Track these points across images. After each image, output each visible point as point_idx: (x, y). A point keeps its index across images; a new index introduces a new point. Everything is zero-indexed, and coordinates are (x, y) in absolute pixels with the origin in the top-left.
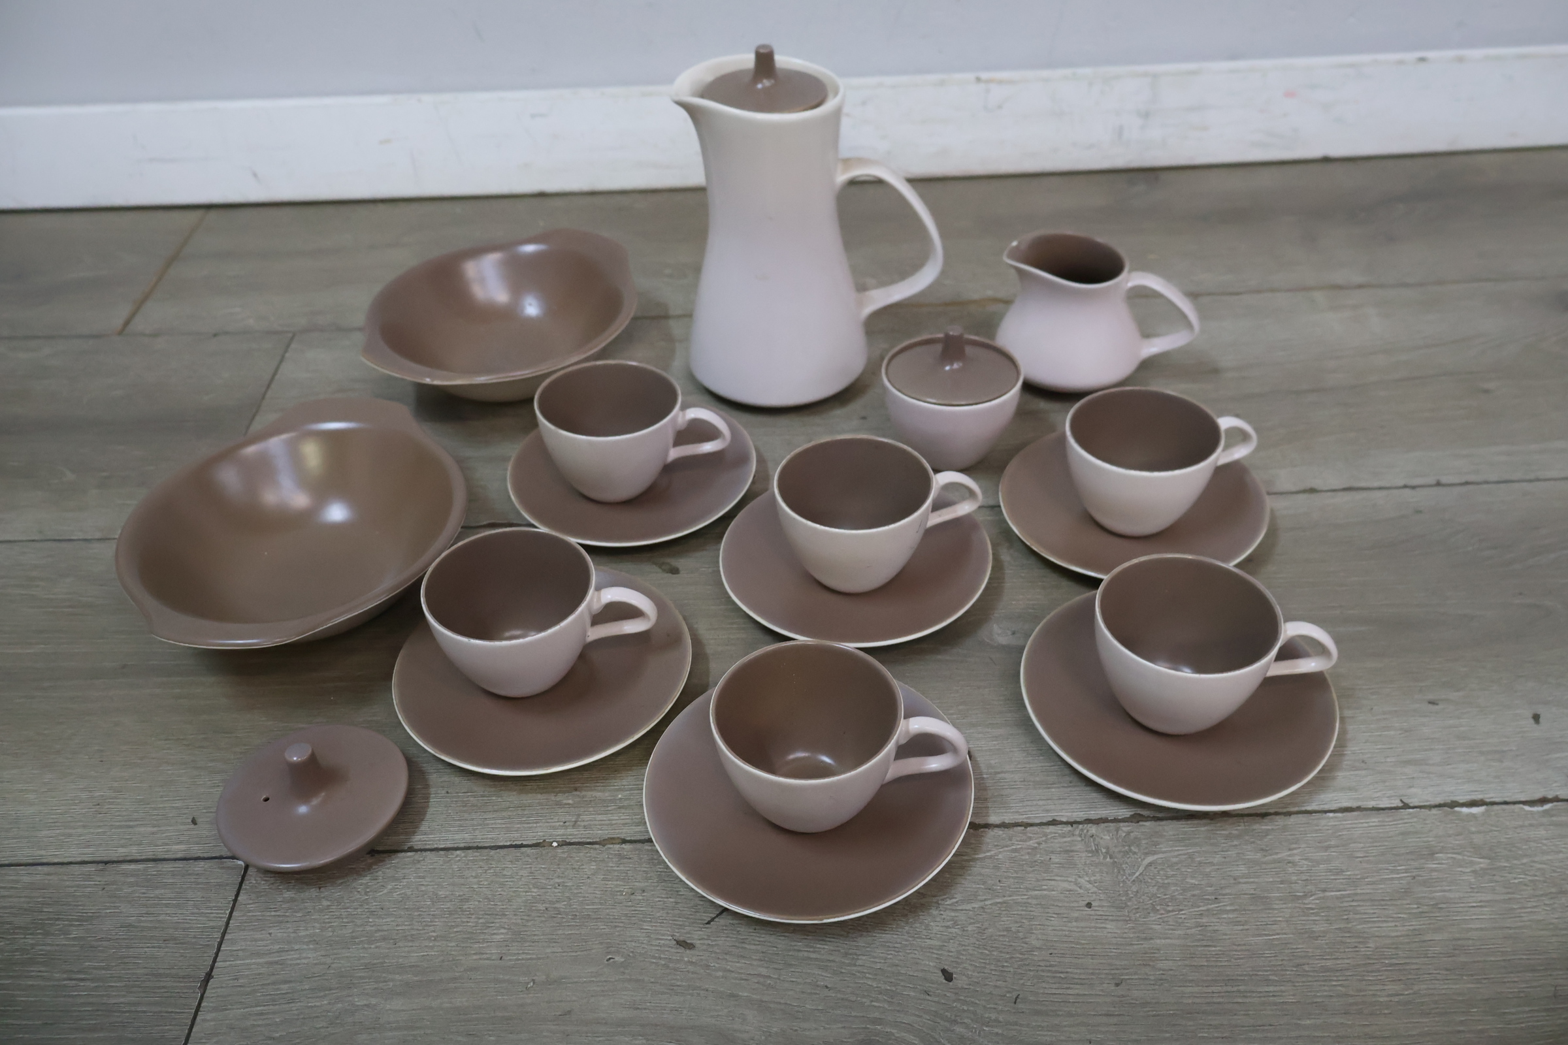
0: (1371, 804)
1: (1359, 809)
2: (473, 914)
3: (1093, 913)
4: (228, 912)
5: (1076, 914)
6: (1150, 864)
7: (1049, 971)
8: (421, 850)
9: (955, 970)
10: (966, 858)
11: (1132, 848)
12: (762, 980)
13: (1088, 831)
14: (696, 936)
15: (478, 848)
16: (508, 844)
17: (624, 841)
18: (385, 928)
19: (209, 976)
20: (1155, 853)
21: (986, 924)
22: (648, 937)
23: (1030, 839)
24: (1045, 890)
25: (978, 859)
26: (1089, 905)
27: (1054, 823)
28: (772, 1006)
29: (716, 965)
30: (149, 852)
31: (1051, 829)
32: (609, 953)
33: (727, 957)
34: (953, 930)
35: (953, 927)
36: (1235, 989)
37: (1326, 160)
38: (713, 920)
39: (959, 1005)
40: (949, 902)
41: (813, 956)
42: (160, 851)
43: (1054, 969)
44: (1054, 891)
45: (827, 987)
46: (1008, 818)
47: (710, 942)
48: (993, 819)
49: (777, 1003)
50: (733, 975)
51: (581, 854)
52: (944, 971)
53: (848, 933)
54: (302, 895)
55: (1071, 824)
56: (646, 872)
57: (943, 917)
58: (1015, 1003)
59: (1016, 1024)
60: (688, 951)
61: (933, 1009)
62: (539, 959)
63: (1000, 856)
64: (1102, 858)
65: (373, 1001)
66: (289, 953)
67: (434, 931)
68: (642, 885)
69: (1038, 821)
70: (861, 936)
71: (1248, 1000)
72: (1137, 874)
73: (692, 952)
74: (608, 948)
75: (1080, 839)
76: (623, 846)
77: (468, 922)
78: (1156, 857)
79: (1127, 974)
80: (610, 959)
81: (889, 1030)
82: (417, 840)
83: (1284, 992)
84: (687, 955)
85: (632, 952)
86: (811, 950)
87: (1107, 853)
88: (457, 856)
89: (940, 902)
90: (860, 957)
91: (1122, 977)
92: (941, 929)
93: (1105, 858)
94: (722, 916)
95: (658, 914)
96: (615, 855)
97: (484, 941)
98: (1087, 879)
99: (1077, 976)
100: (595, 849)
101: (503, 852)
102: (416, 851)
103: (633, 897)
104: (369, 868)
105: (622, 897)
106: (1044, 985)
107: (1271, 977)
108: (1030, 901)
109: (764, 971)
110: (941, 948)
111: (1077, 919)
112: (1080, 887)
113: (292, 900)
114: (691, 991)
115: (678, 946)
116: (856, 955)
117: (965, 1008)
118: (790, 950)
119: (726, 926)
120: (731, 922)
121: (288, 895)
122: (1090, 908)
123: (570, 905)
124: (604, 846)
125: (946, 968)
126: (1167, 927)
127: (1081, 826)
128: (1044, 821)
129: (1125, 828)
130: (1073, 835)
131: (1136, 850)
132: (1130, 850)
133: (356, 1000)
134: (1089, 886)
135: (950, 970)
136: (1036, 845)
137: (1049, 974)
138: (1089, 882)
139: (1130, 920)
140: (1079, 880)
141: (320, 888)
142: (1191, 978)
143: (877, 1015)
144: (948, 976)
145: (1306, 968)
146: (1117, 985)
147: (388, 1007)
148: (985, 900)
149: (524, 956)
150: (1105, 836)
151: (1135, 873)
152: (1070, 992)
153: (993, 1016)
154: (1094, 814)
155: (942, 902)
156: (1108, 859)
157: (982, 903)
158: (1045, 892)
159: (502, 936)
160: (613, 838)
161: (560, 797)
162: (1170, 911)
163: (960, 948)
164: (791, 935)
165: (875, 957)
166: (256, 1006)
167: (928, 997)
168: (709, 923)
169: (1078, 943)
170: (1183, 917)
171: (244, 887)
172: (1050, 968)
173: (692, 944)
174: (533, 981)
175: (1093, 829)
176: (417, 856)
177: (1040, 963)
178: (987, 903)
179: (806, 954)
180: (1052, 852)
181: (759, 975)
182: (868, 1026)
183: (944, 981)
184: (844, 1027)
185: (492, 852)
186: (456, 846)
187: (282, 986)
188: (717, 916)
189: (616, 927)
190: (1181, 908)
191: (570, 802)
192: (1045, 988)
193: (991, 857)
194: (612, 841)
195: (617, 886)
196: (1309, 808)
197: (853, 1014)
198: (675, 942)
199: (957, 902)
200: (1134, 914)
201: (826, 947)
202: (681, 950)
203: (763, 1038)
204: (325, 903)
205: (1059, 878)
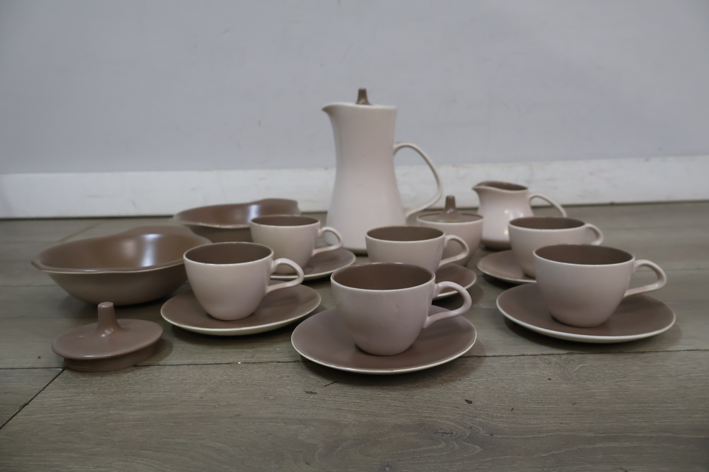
0: (704, 348)
1: (697, 350)
2: (188, 384)
3: (553, 382)
4: (46, 384)
5: (543, 382)
6: (583, 367)
7: (530, 400)
8: (163, 365)
9: (473, 400)
10: (475, 366)
11: (571, 362)
12: (356, 404)
13: (543, 357)
14: (317, 390)
15: (195, 364)
16: (213, 363)
17: (279, 362)
18: (136, 389)
19: (27, 404)
20: (584, 363)
21: (489, 386)
22: (290, 391)
23: (511, 360)
24: (522, 375)
25: (481, 366)
26: (550, 379)
27: (523, 355)
28: (363, 412)
29: (330, 399)
30: (10, 366)
31: (522, 357)
32: (265, 396)
33: (336, 397)
34: (471, 387)
35: (470, 386)
36: (647, 405)
37: (612, 204)
38: (328, 385)
39: (477, 412)
40: (466, 379)
41: (388, 396)
42: (16, 366)
43: (533, 399)
44: (527, 375)
45: (396, 406)
46: (496, 354)
47: (326, 392)
48: (488, 354)
49: (366, 411)
50: (339, 402)
51: (254, 366)
52: (466, 401)
53: (408, 389)
54: (91, 379)
55: (534, 355)
56: (291, 371)
57: (463, 383)
58: (512, 410)
59: (514, 417)
60: (313, 395)
61: (462, 413)
62: (224, 398)
63: (494, 365)
64: (553, 365)
65: (121, 412)
66: (77, 397)
67: (164, 390)
68: (288, 375)
69: (515, 355)
70: (416, 390)
71: (656, 409)
72: (575, 370)
73: (315, 395)
74: (265, 394)
75: (540, 360)
76: (278, 363)
77: (184, 387)
78: (584, 365)
79: (577, 401)
80: (266, 397)
81: (435, 420)
82: (162, 362)
83: (677, 406)
84: (312, 396)
85: (279, 395)
86: (387, 394)
87: (556, 363)
88: (183, 367)
89: (461, 379)
90: (415, 396)
91: (576, 402)
92: (463, 387)
93: (555, 365)
94: (334, 384)
95: (296, 384)
96: (273, 366)
97: (192, 392)
98: (547, 371)
99: (548, 402)
100: (262, 364)
101: (210, 365)
102: (161, 365)
103: (282, 378)
104: (132, 371)
105: (276, 378)
106: (528, 405)
107: (667, 401)
108: (514, 378)
109: (358, 401)
110: (464, 393)
111: (543, 384)
112: (543, 374)
113: (85, 380)
114: (313, 408)
115: (307, 393)
116: (413, 395)
117: (481, 412)
118: (373, 394)
119: (335, 387)
120: (339, 386)
121: (83, 379)
122: (551, 380)
123: (245, 381)
124: (267, 364)
125: (468, 399)
126: (598, 386)
127: (539, 356)
128: (518, 355)
129: (564, 357)
130: (535, 359)
131: (573, 363)
132: (570, 363)
133: (111, 411)
134: (548, 373)
135: (470, 400)
136: (514, 362)
137: (531, 401)
138: (548, 372)
139: (575, 384)
140: (542, 372)
141: (102, 377)
142: (618, 402)
143: (427, 415)
144: (470, 402)
145: (688, 398)
146: (573, 404)
147: (130, 414)
148: (488, 378)
149: (215, 397)
150: (554, 359)
151: (574, 370)
152: (545, 407)
153: (499, 415)
154: (544, 353)
155: (463, 379)
156: (557, 365)
157: (486, 379)
158: (522, 376)
159: (204, 391)
160: (273, 361)
161: (245, 350)
162: (598, 381)
163: (475, 393)
164: (374, 389)
165: (424, 396)
166: (50, 414)
167: (458, 409)
168: (326, 386)
169: (546, 391)
170: (607, 382)
171: (59, 376)
172: (531, 399)
173: (315, 393)
174: (219, 405)
175: (547, 357)
176: (160, 367)
177: (525, 398)
178: (489, 379)
179: (383, 395)
180: (524, 364)
181: (355, 402)
182: (422, 419)
183: (467, 404)
184: (407, 419)
185: (204, 366)
186: (183, 364)
187: (68, 407)
188: (331, 384)
189: (270, 387)
190: (604, 380)
191: (250, 351)
192: (529, 405)
193: (489, 365)
194: (273, 362)
195: (273, 375)
196: (668, 350)
197: (412, 415)
198: (305, 392)
199: (471, 379)
200: (578, 382)
201: (394, 393)
202: (309, 395)
203: (357, 423)
204: (103, 381)
205: (530, 371)
